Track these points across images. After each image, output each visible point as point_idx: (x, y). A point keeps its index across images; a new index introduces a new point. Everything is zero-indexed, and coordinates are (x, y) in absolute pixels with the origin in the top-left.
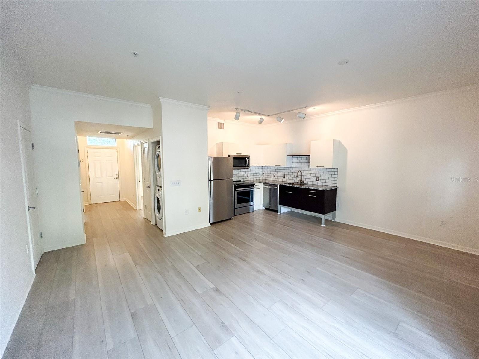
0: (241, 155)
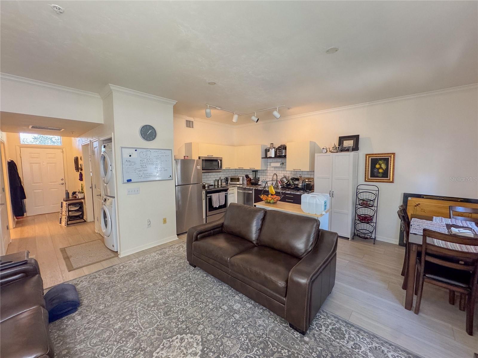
0: (213, 156)
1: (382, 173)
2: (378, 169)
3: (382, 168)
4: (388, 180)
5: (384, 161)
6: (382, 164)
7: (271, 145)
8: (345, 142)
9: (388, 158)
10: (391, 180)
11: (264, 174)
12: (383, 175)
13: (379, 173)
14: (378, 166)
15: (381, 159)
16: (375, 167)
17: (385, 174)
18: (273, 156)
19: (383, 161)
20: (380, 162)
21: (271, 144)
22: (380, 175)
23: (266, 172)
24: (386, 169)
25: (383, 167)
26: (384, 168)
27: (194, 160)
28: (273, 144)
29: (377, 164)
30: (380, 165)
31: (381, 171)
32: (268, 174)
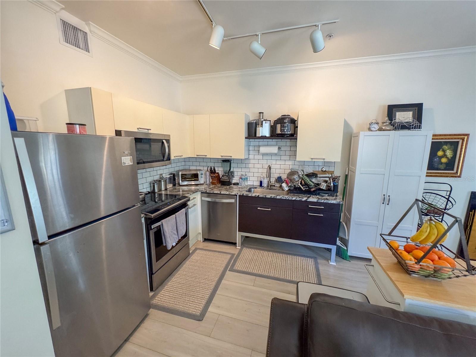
0: (150, 131)
1: (446, 164)
2: (441, 157)
3: (446, 155)
4: (453, 174)
5: (451, 146)
6: (448, 151)
7: (260, 116)
8: (398, 114)
9: (458, 142)
10: (459, 174)
11: (244, 165)
12: (446, 166)
13: (442, 163)
14: (440, 153)
15: (446, 143)
16: (437, 155)
17: (450, 165)
18: (268, 134)
19: (449, 146)
20: (445, 147)
21: (260, 113)
22: (442, 167)
23: (246, 162)
24: (452, 158)
25: (448, 154)
26: (449, 156)
27: (103, 138)
28: (263, 113)
29: (439, 150)
30: (444, 151)
31: (444, 160)
32: (251, 166)
